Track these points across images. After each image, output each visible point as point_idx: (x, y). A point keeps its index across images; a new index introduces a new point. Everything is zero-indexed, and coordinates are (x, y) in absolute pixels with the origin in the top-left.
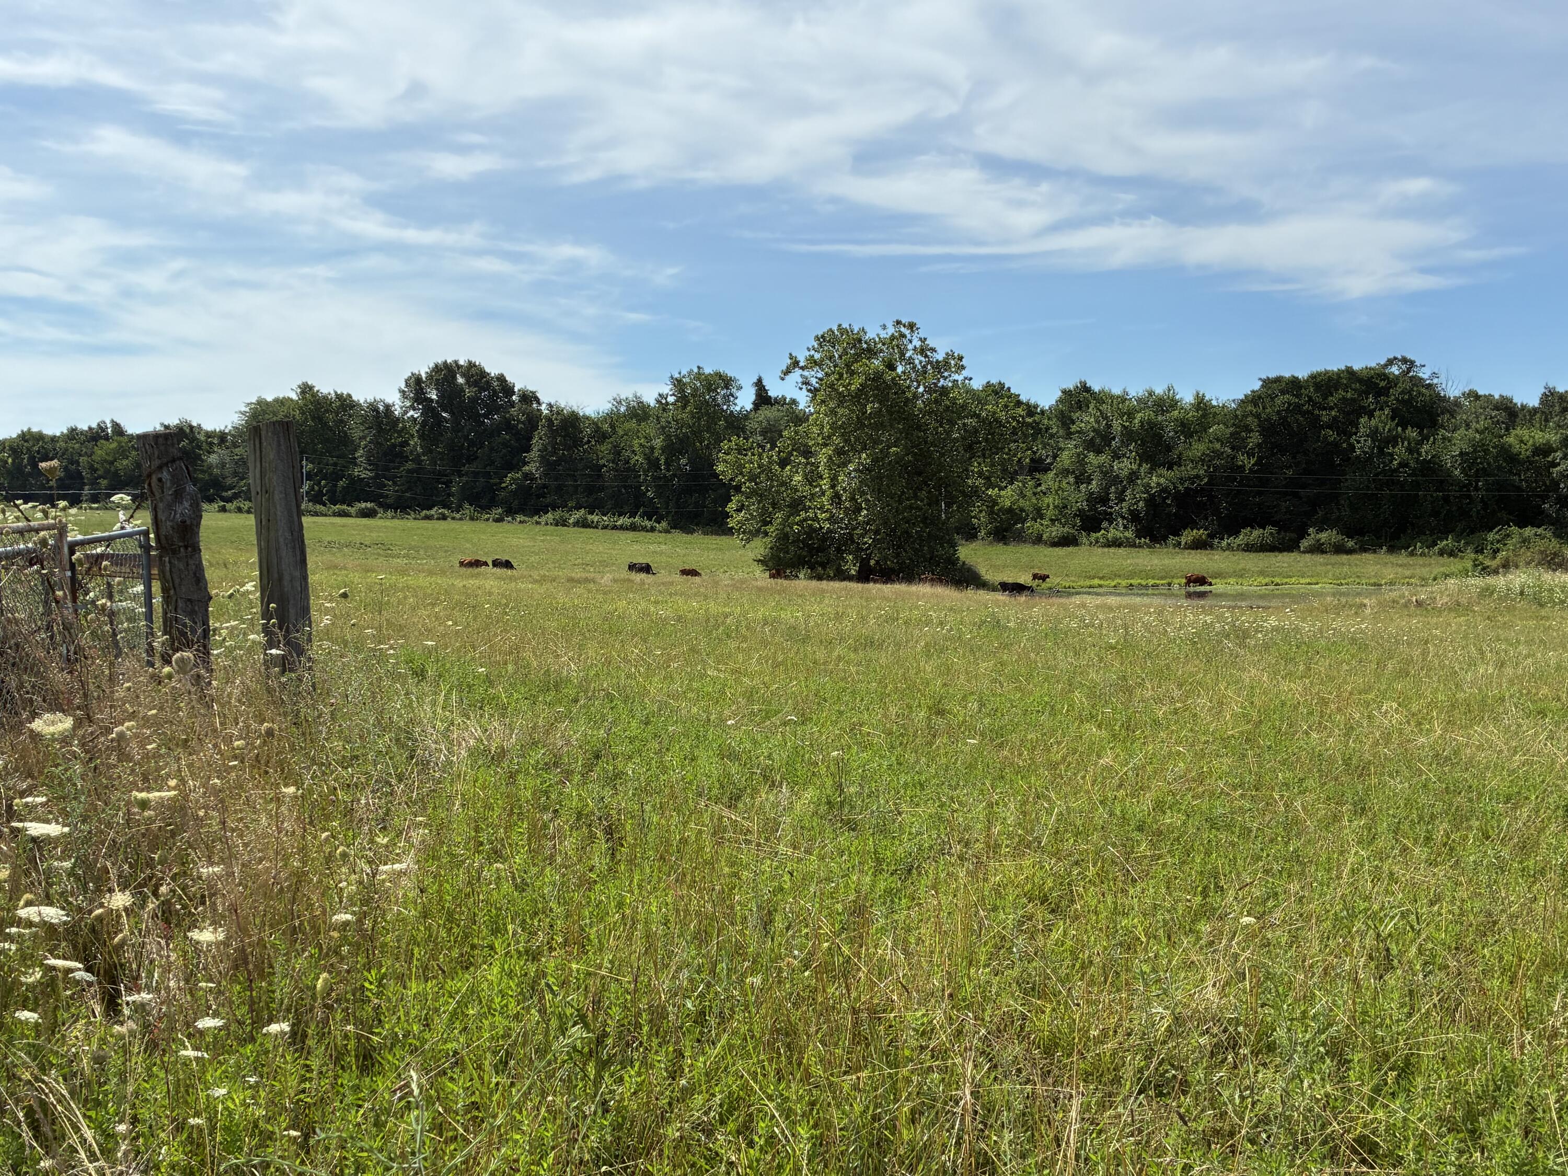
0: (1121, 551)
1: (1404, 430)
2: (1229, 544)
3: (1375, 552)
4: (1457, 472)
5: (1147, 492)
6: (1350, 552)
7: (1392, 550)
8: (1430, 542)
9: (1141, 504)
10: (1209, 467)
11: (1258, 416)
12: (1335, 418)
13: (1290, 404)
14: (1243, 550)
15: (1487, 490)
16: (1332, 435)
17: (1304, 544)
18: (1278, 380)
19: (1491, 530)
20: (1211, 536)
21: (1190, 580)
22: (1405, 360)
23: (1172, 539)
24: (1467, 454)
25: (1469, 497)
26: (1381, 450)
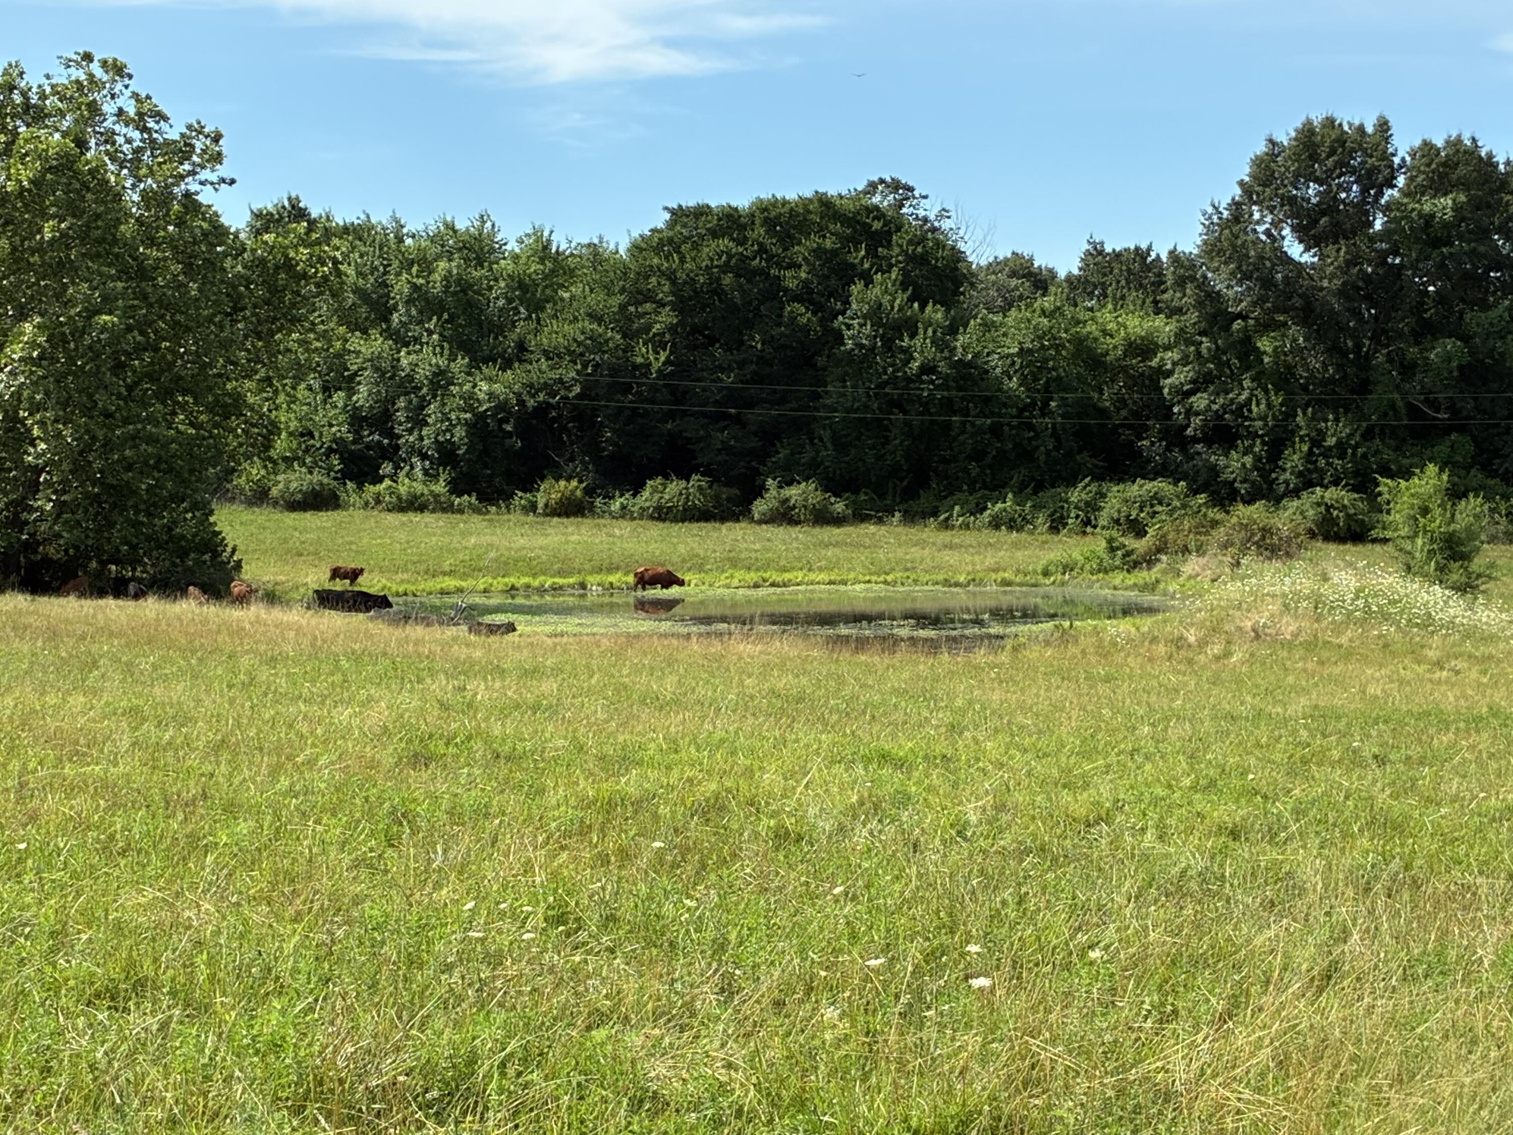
0: (428, 518)
1: (922, 308)
2: (623, 507)
3: (880, 521)
4: (1014, 383)
5: (470, 409)
6: (838, 521)
7: (911, 517)
8: (972, 505)
9: (459, 433)
10: (585, 366)
11: (671, 277)
12: (806, 282)
13: (730, 256)
14: (652, 518)
15: (1063, 416)
16: (803, 314)
17: (759, 507)
18: (701, 212)
19: (1074, 485)
20: (590, 492)
21: (644, 581)
22: (895, 185)
23: (520, 498)
24: (1030, 351)
25: (1030, 427)
26: (889, 345)
